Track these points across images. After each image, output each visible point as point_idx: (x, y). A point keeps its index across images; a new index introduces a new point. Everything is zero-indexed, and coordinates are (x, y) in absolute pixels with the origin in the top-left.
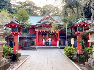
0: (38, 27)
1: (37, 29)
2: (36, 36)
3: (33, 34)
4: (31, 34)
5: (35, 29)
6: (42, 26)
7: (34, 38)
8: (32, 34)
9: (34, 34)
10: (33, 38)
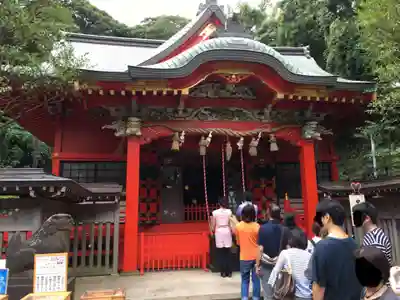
0: (150, 93)
1: (134, 120)
2: (122, 181)
3: (83, 166)
4: (67, 166)
5: (110, 121)
6: (185, 91)
7: (104, 196)
8: (76, 167)
9: (96, 170)
10: (95, 196)
